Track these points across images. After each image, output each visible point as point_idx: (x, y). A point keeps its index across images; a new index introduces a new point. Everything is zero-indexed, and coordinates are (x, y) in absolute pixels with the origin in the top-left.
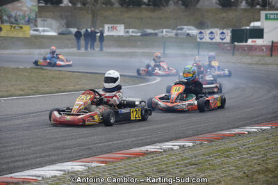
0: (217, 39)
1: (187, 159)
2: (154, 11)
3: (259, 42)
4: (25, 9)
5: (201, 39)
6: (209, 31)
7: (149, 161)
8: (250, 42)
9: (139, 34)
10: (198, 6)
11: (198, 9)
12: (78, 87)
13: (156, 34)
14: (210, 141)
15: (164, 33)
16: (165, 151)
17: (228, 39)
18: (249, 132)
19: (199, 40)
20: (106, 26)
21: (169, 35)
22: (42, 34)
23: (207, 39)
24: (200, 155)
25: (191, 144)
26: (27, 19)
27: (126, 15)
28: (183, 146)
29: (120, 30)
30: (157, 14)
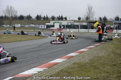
0: (43, 27)
3: (53, 28)
6: (41, 26)
8: (51, 28)
11: (31, 20)
17: (46, 27)
19: (38, 28)
20: (16, 25)
23: (40, 27)
27: (14, 22)
29: (19, 25)
30: (21, 21)
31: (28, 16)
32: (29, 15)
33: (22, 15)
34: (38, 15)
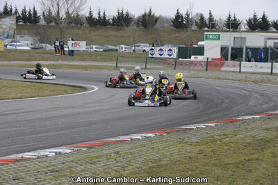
0: (166, 55)
1: (53, 166)
2: (117, 30)
3: (200, 58)
4: (5, 26)
5: (152, 55)
6: (158, 48)
7: (15, 168)
8: (193, 57)
9: (102, 50)
10: (155, 27)
12: (19, 95)
13: (117, 50)
14: (89, 148)
15: (124, 49)
16: (38, 158)
17: (175, 55)
18: (132, 140)
19: (150, 56)
21: (128, 51)
22: (18, 48)
23: (157, 55)
24: (68, 162)
25: (69, 151)
26: (6, 35)
28: (60, 153)
29: (82, 46)
30: (120, 33)
31: (144, 16)
32: (150, 12)
33: (125, 13)
34: (178, 13)
